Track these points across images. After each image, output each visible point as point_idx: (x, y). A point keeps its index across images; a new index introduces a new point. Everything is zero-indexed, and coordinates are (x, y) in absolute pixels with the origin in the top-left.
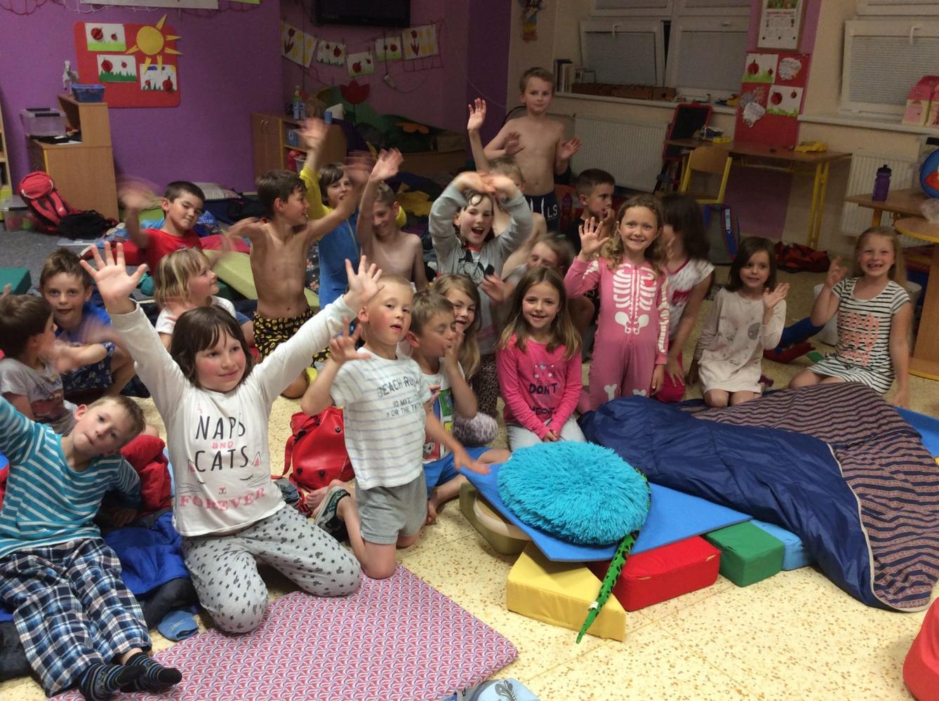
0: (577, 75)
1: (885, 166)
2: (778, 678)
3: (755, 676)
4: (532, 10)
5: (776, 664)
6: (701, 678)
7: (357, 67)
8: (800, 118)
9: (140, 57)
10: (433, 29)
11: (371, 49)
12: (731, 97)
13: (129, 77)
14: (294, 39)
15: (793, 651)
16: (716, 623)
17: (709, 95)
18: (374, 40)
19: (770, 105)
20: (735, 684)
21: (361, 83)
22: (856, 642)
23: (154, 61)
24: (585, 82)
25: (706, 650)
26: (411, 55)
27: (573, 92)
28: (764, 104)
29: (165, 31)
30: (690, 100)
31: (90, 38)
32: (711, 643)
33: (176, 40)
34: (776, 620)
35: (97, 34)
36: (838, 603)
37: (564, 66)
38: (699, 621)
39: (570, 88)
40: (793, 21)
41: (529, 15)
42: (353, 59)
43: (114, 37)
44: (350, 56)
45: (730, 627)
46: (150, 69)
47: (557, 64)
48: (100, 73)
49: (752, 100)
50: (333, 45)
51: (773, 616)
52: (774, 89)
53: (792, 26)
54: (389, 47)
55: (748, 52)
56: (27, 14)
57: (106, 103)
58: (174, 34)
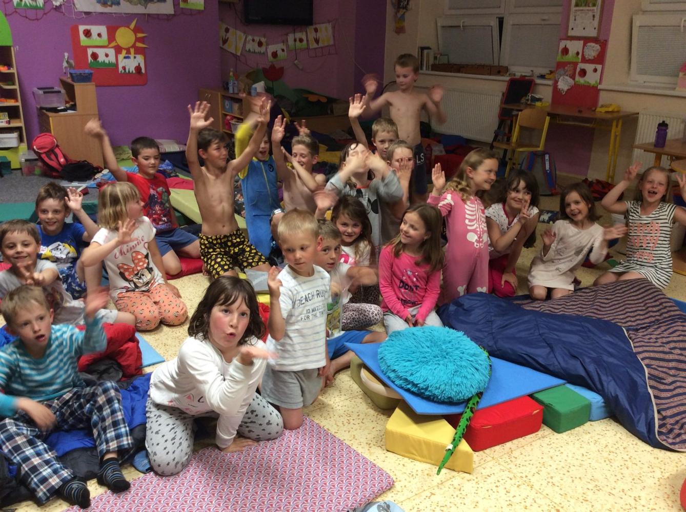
0: (435, 58)
1: (664, 122)
2: (587, 501)
3: (569, 499)
4: (402, 11)
5: (585, 491)
6: (529, 501)
7: (275, 55)
8: (600, 87)
9: (118, 50)
10: (329, 26)
11: (285, 42)
12: (549, 72)
13: (110, 64)
14: (228, 35)
15: (598, 481)
16: (541, 461)
17: (532, 71)
18: (287, 35)
19: (577, 78)
20: (555, 505)
21: (278, 66)
22: (643, 474)
23: (128, 52)
24: (440, 63)
25: (533, 480)
26: (313, 45)
27: (432, 70)
28: (573, 77)
29: (136, 30)
30: (518, 75)
31: (82, 37)
32: (536, 474)
33: (144, 37)
34: (585, 458)
35: (88, 33)
36: (631, 446)
37: (425, 51)
38: (528, 458)
39: (430, 67)
40: (594, 16)
41: (399, 15)
42: (271, 49)
43: (99, 35)
44: (269, 46)
45: (551, 462)
46: (125, 58)
47: (420, 50)
48: (89, 61)
49: (565, 74)
50: (257, 39)
51: (583, 455)
52: (581, 66)
53: (594, 20)
54: (298, 40)
55: (561, 39)
56: (37, 19)
57: (94, 83)
58: (143, 32)
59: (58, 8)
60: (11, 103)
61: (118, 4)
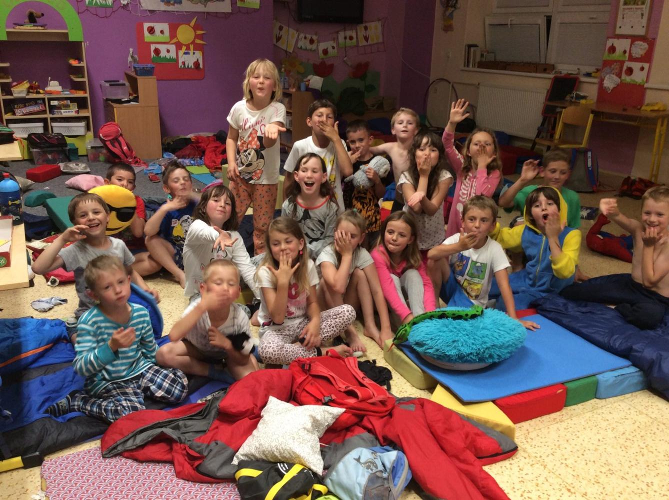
0: (482, 55)
2: (599, 483)
3: (581, 480)
4: (450, 10)
5: (598, 473)
6: (541, 480)
7: (325, 52)
8: (646, 85)
9: (179, 46)
10: (379, 25)
11: (336, 39)
12: (596, 71)
13: (171, 59)
14: (283, 33)
15: (612, 465)
16: (557, 444)
17: (579, 69)
18: (337, 32)
19: (624, 76)
20: (566, 484)
21: (328, 63)
22: (659, 462)
23: (188, 48)
24: (487, 60)
25: (547, 460)
26: (363, 43)
27: (478, 67)
28: (619, 75)
29: (195, 28)
30: (564, 73)
31: (146, 33)
32: (551, 456)
33: (204, 34)
34: (600, 443)
35: (151, 30)
36: (649, 434)
37: (472, 49)
38: (544, 440)
39: (477, 64)
40: (642, 15)
41: (448, 13)
42: (322, 46)
43: (162, 32)
44: (321, 44)
45: (566, 445)
46: (185, 53)
47: (467, 48)
48: (152, 57)
49: (610, 73)
50: (309, 36)
51: (599, 440)
52: (628, 64)
53: (642, 18)
54: (348, 37)
55: (608, 38)
56: (107, 17)
57: (155, 77)
58: (202, 30)
59: (125, 7)
60: (80, 94)
61: (180, 3)
